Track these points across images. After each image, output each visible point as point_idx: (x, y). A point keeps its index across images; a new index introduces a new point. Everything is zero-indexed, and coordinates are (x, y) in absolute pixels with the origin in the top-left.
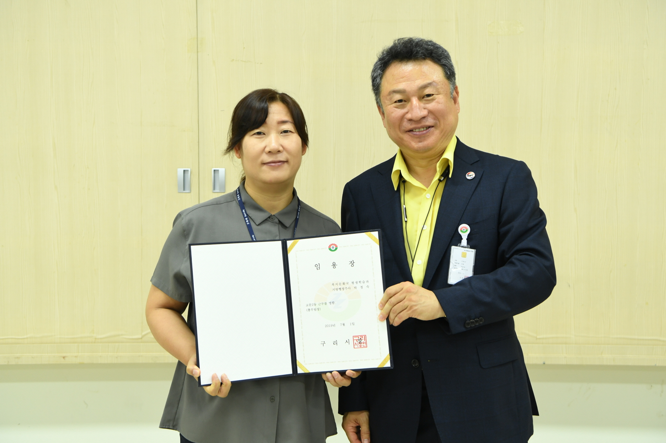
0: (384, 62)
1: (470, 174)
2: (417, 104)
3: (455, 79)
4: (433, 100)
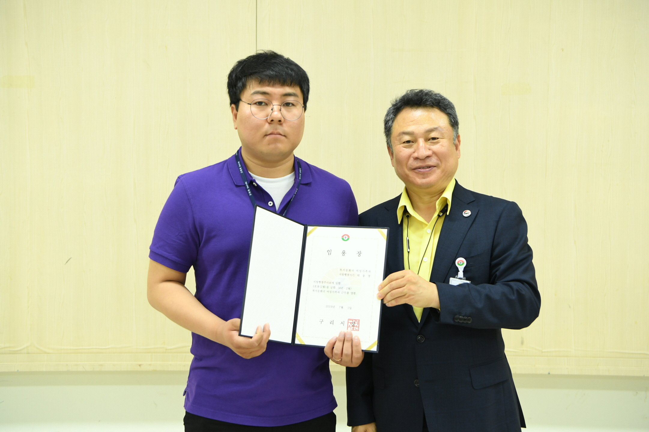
0: (397, 107)
1: (466, 212)
2: (424, 145)
3: (458, 128)
4: (437, 143)
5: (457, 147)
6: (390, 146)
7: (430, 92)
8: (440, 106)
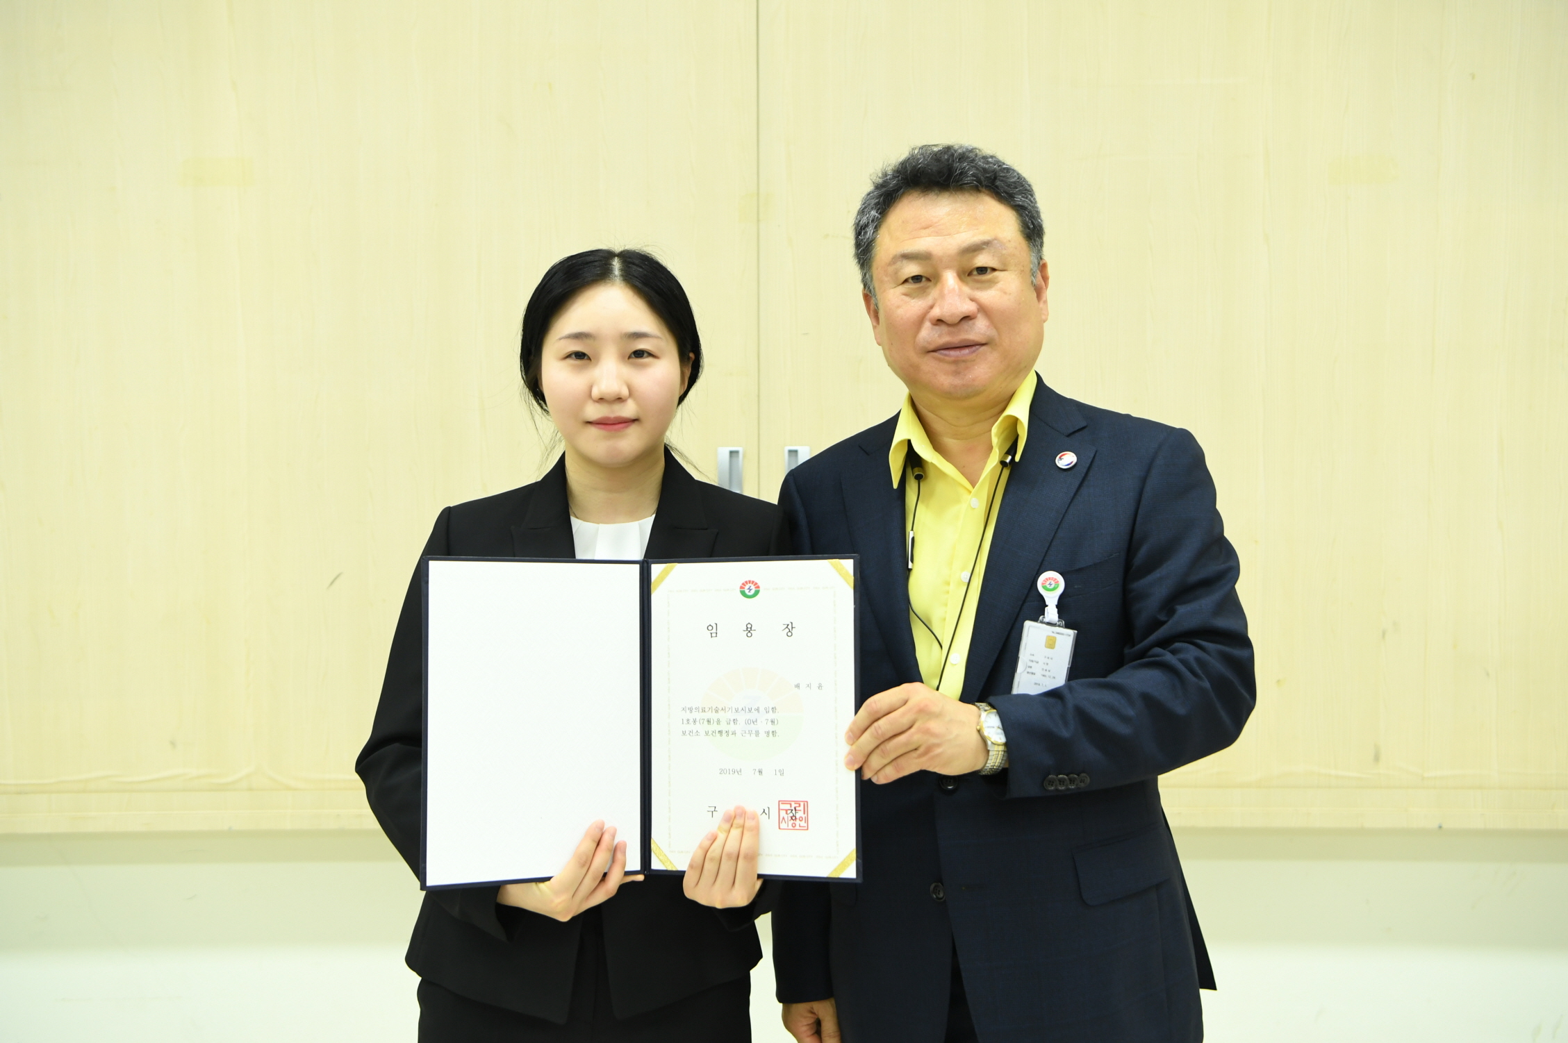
5: (1039, 292)
6: (870, 291)
7: (971, 151)
8: (997, 187)
